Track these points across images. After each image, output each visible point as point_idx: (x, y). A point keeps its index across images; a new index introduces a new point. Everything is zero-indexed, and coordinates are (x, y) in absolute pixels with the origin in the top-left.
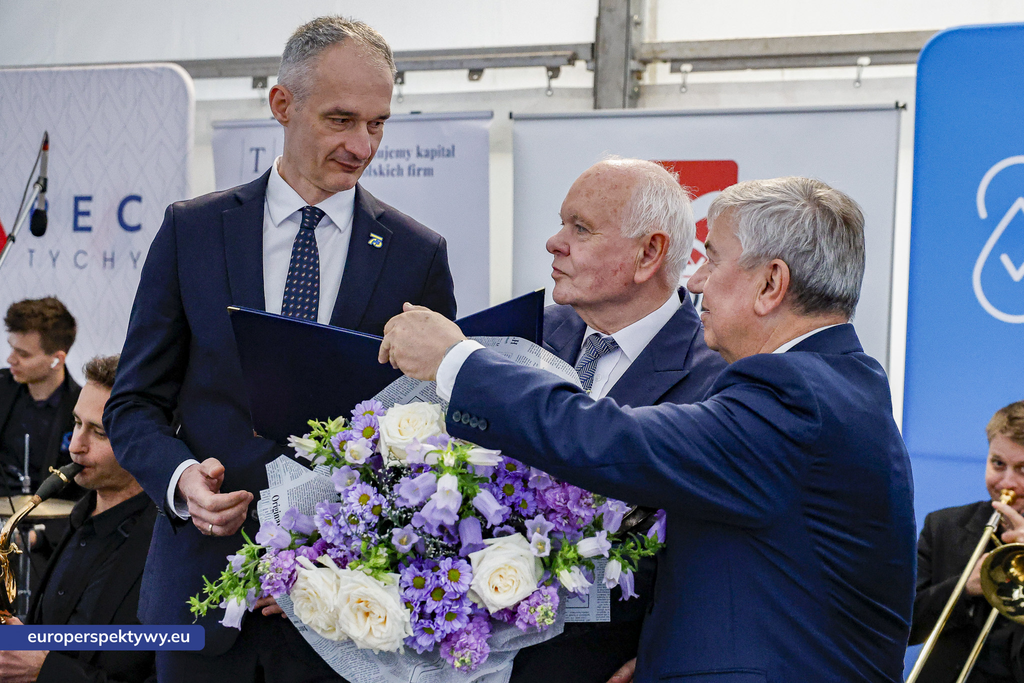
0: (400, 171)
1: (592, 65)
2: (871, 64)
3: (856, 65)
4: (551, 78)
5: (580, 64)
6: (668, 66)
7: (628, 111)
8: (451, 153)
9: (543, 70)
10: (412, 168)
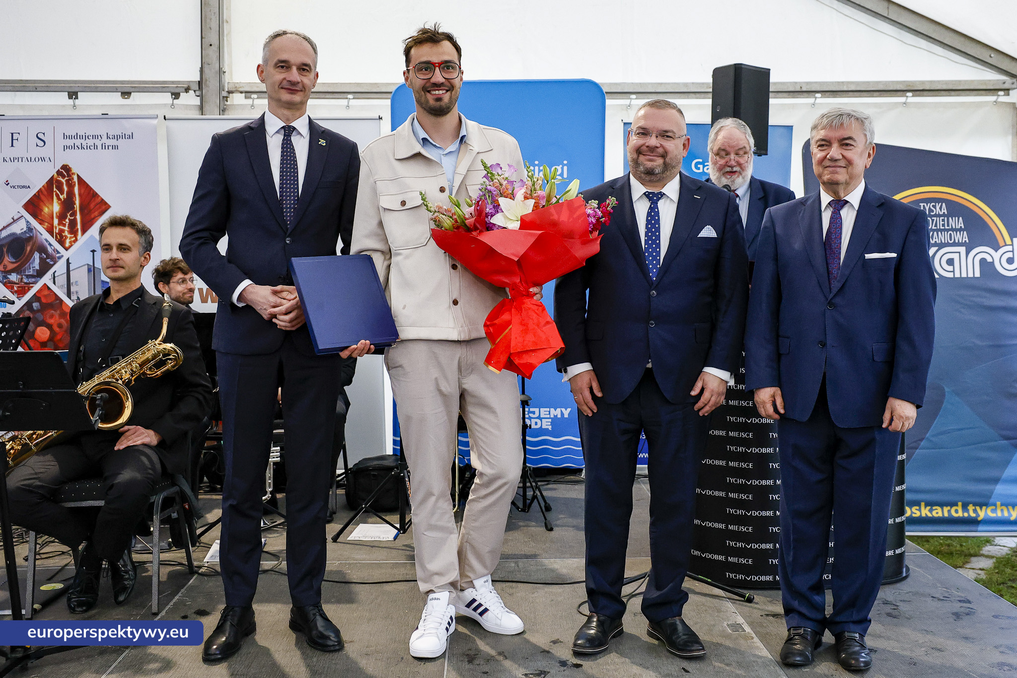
0: (96, 147)
1: (198, 93)
2: (353, 98)
3: (347, 98)
4: (174, 99)
5: (191, 92)
6: (244, 94)
7: (222, 117)
8: (131, 136)
9: (170, 94)
10: (104, 144)
